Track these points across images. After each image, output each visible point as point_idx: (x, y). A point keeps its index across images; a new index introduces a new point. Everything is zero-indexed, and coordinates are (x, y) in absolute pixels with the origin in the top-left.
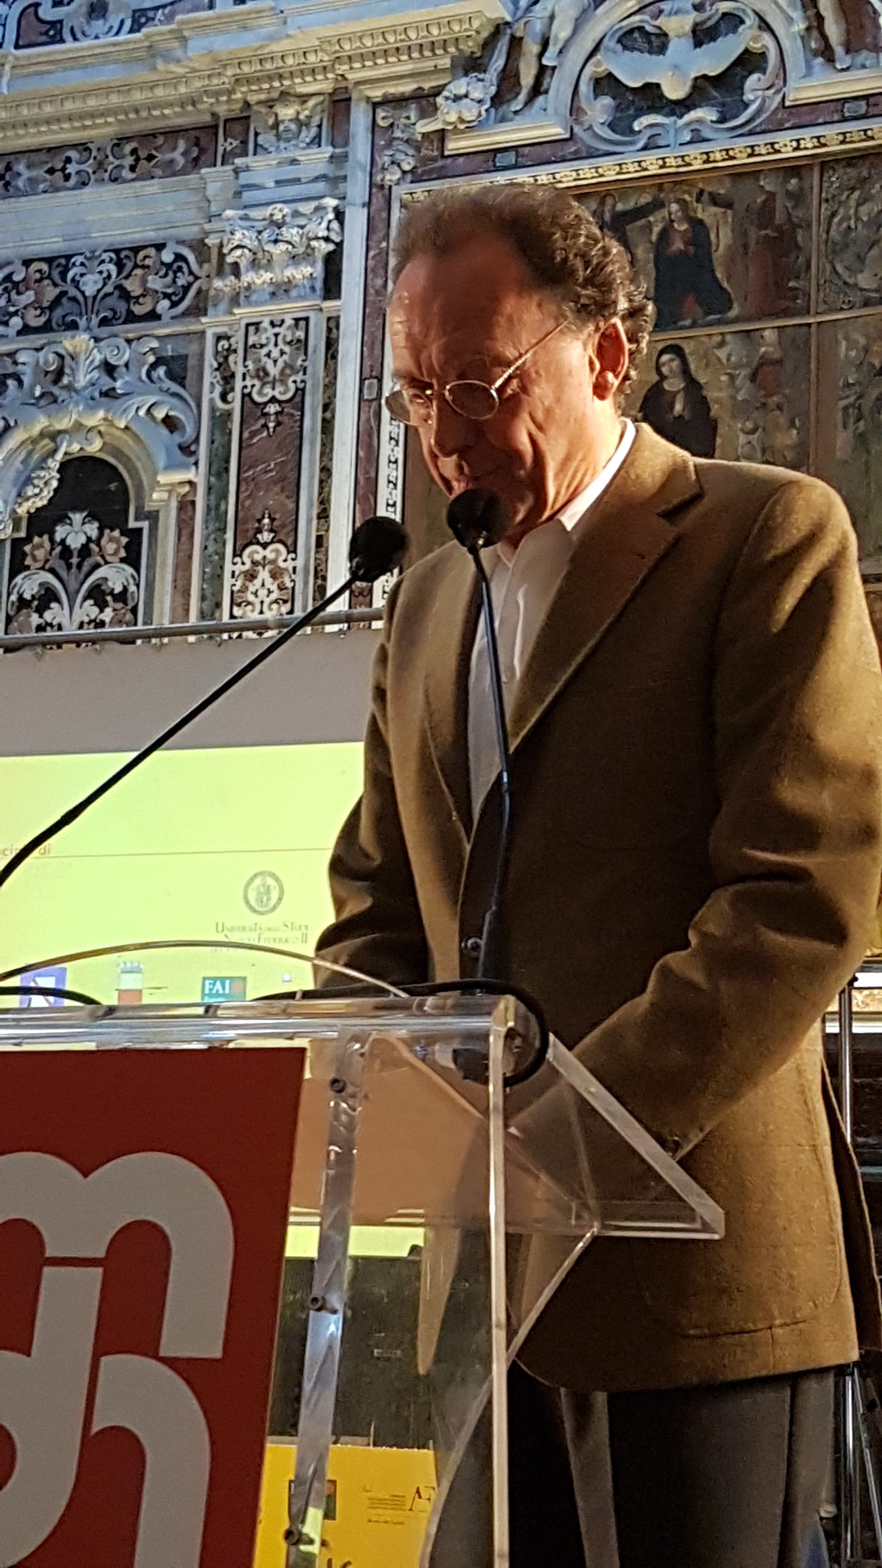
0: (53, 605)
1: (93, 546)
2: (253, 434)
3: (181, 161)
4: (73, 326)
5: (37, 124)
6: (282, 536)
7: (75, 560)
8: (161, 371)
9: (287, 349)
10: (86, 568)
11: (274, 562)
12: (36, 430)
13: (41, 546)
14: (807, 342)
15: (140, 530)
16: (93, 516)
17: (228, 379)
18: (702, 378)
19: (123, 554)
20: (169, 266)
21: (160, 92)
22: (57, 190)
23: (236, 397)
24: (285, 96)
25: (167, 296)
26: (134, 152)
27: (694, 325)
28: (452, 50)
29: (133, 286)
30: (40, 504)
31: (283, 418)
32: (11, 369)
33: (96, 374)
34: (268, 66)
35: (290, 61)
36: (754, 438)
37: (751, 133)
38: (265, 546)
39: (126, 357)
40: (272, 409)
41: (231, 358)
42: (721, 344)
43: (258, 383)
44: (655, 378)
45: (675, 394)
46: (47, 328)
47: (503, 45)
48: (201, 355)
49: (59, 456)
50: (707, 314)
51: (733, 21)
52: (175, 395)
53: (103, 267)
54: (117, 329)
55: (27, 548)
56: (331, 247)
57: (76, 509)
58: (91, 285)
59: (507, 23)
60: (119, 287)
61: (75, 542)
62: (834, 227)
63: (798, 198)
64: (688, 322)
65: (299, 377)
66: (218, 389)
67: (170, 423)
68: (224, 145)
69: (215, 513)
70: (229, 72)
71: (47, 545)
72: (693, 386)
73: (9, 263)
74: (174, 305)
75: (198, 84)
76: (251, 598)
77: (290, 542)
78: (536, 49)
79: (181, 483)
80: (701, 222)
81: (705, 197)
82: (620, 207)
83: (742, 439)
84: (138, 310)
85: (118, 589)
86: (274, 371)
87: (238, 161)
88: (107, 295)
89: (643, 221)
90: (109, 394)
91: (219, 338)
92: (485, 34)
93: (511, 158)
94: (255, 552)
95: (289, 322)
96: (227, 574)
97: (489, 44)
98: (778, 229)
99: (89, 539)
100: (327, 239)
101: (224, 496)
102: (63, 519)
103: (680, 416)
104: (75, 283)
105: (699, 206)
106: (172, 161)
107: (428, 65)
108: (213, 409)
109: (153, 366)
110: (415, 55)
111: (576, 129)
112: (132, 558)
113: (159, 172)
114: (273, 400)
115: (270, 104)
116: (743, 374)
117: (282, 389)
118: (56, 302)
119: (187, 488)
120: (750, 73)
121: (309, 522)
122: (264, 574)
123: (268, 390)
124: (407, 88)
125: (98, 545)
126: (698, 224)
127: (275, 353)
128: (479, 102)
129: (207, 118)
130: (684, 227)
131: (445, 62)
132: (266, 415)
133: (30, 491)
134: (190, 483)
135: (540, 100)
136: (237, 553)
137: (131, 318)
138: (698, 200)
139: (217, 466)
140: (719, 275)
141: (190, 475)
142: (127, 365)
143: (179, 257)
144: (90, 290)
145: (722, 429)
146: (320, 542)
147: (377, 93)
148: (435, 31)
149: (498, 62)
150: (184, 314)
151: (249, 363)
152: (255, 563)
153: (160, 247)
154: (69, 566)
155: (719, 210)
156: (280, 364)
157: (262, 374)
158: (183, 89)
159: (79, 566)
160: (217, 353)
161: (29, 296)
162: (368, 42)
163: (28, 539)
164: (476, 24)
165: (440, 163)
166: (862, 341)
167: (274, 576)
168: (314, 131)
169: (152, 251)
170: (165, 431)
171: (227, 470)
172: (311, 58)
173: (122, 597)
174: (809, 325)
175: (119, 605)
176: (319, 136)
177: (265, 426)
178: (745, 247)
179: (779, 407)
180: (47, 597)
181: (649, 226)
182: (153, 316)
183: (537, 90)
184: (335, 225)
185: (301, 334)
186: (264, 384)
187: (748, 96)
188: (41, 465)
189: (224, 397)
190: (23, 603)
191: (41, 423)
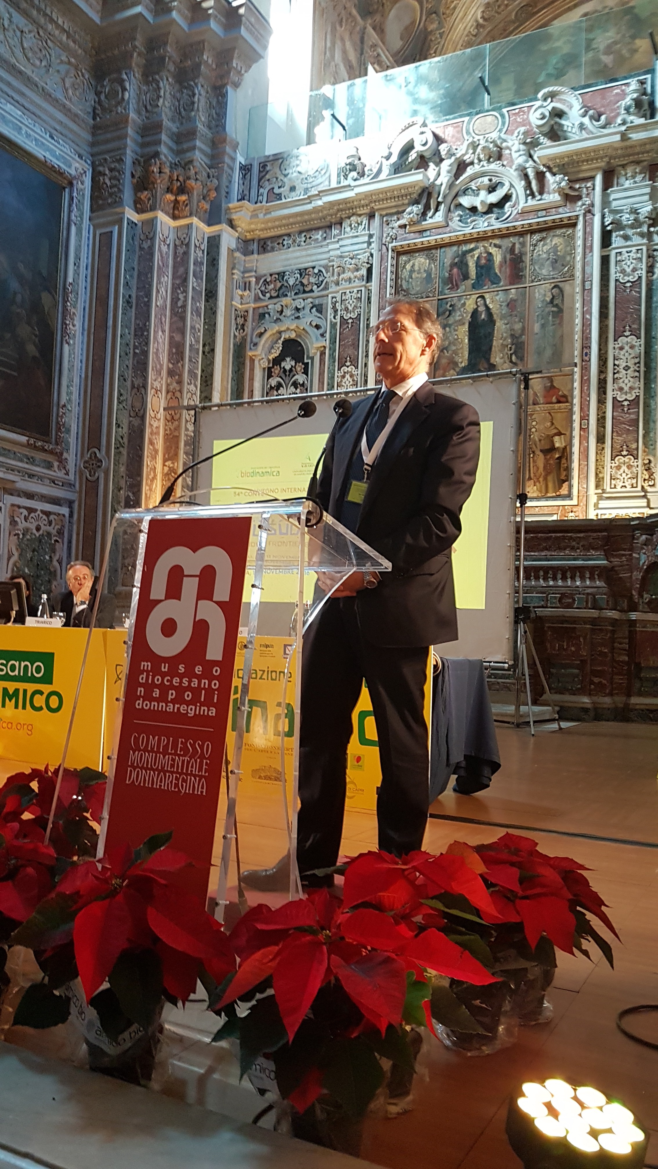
0: (281, 388)
1: (293, 369)
2: (344, 330)
3: (320, 238)
4: (286, 295)
5: (273, 228)
6: (353, 363)
7: (288, 373)
8: (314, 309)
9: (355, 301)
10: (291, 376)
11: (351, 372)
12: (275, 331)
13: (277, 369)
14: (525, 293)
15: (308, 363)
16: (293, 358)
17: (336, 311)
18: (491, 306)
19: (303, 371)
20: (316, 274)
21: (313, 216)
22: (280, 249)
23: (338, 317)
24: (353, 214)
25: (316, 284)
26: (305, 236)
27: (488, 288)
28: (408, 197)
29: (305, 281)
30: (276, 355)
31: (354, 324)
32: (267, 311)
33: (293, 312)
34: (348, 205)
35: (355, 203)
36: (508, 326)
37: (507, 223)
38: (348, 367)
39: (302, 305)
40: (350, 321)
41: (337, 304)
42: (497, 295)
43: (345, 312)
44: (475, 307)
45: (482, 312)
46: (278, 296)
47: (425, 195)
48: (327, 304)
49: (282, 339)
50: (493, 283)
51: (501, 184)
52: (319, 317)
53: (296, 276)
54: (300, 296)
55: (273, 370)
56: (369, 266)
57: (287, 357)
58: (291, 282)
59: (427, 188)
60: (301, 282)
61: (288, 367)
62: (535, 254)
63: (523, 244)
64: (486, 287)
65: (359, 310)
66: (333, 315)
67: (318, 327)
68: (335, 232)
69: (332, 356)
70: (335, 208)
71: (279, 369)
72: (488, 308)
73: (265, 275)
74: (318, 287)
75: (325, 212)
76: (343, 384)
77: (356, 365)
78: (436, 196)
79: (321, 347)
80: (491, 253)
81: (492, 245)
82: (464, 249)
83: (504, 327)
84: (307, 289)
85: (301, 382)
86: (350, 308)
87: (339, 237)
88: (297, 285)
89: (472, 254)
90: (298, 318)
91: (333, 298)
92: (419, 191)
93: (428, 233)
94: (344, 368)
95: (355, 291)
96: (336, 376)
97: (421, 195)
98: (515, 255)
99: (292, 366)
100: (368, 263)
101: (335, 351)
102: (284, 360)
103: (484, 319)
104: (287, 282)
105: (490, 248)
106: (318, 239)
107: (400, 203)
108: (331, 322)
109: (312, 308)
110: (396, 199)
111: (450, 223)
112: (306, 372)
113: (313, 242)
114: (350, 318)
115: (349, 218)
116: (504, 304)
117: (352, 314)
118: (281, 288)
119: (323, 349)
120: (507, 202)
121: (362, 359)
122: (348, 376)
123: (349, 315)
124: (394, 210)
125: (295, 367)
126: (490, 254)
127: (351, 302)
128: (418, 215)
129: (329, 224)
130: (486, 255)
131: (406, 202)
132: (348, 323)
133: (273, 351)
134: (325, 347)
135: (437, 214)
136: (339, 369)
137: (305, 292)
138: (490, 246)
139: (333, 342)
140: (497, 271)
141: (324, 344)
142: (303, 308)
143: (320, 271)
144: (291, 283)
145: (497, 324)
146: (366, 365)
147: (384, 213)
148: (403, 191)
149: (424, 201)
150: (321, 290)
151: (343, 306)
152: (345, 373)
153: (314, 268)
154: (286, 376)
155: (497, 249)
156: (353, 306)
157: (347, 309)
158: (320, 214)
159: (289, 375)
160: (332, 303)
161: (272, 286)
162: (381, 196)
163: (273, 367)
164: (416, 188)
165: (405, 235)
166: (543, 293)
167: (351, 376)
168: (363, 226)
169: (311, 269)
170: (316, 330)
171: (336, 342)
172: (362, 202)
173: (303, 385)
174: (526, 287)
175: (302, 388)
176: (365, 228)
177: (348, 327)
178: (506, 262)
179: (516, 316)
180: (279, 386)
181: (474, 255)
182: (312, 291)
183: (437, 210)
184: (370, 258)
185: (359, 295)
186: (347, 313)
187: (506, 211)
188: (276, 342)
189: (334, 318)
190: (271, 388)
191: (276, 328)
